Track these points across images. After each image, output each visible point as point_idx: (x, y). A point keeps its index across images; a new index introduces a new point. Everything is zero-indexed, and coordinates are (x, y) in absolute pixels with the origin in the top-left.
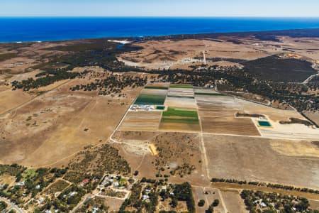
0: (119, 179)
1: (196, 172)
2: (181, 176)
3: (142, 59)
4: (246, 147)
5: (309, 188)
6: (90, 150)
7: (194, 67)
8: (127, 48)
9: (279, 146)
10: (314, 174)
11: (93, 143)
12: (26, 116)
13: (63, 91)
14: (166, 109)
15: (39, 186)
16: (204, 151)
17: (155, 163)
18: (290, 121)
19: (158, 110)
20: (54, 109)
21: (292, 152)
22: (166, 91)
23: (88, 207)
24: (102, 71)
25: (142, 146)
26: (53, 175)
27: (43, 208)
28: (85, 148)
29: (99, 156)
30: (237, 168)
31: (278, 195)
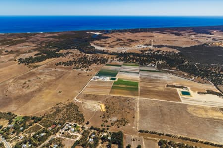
0: (75, 126)
1: (129, 124)
2: (119, 127)
3: (107, 45)
4: (169, 109)
5: (210, 142)
6: (60, 106)
7: (143, 51)
8: (99, 38)
9: (194, 110)
10: (217, 131)
11: (63, 101)
12: (23, 81)
13: (51, 66)
14: (116, 80)
15: (22, 128)
16: (138, 110)
17: (102, 116)
18: (206, 92)
19: (112, 81)
20: (42, 77)
21: (203, 115)
22: (120, 67)
23: (51, 144)
24: (79, 52)
25: (95, 105)
26: (33, 121)
27: (21, 143)
28: (57, 104)
29: (65, 110)
30: (159, 124)
31: (186, 145)
